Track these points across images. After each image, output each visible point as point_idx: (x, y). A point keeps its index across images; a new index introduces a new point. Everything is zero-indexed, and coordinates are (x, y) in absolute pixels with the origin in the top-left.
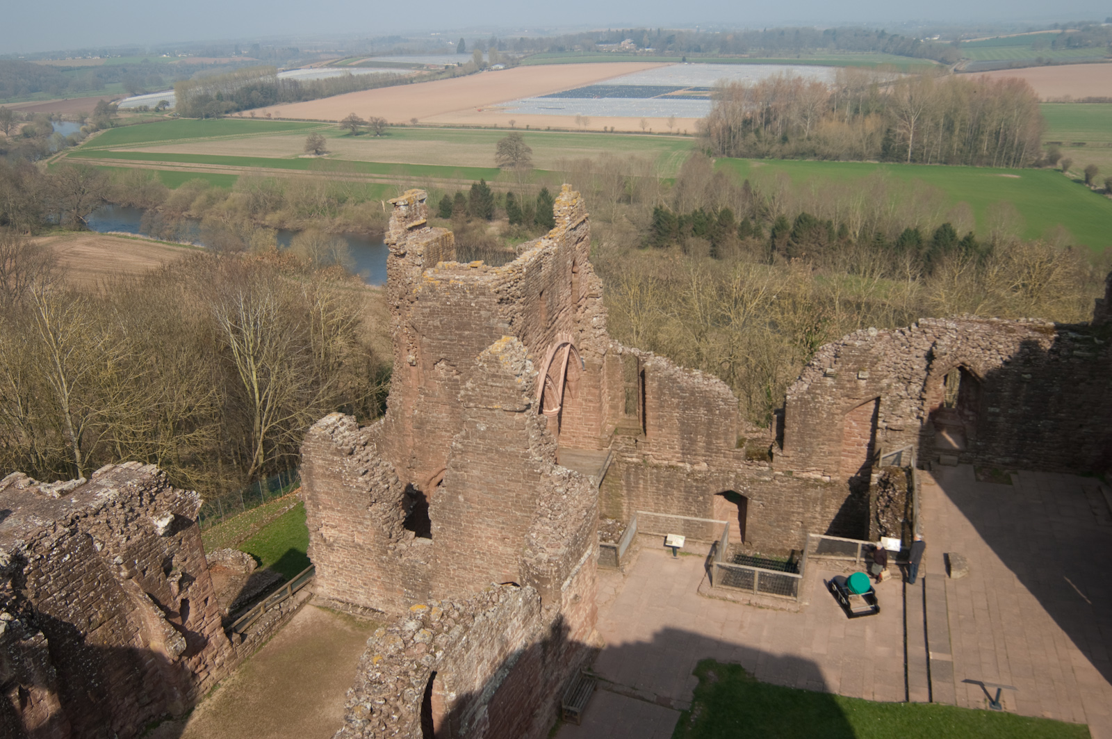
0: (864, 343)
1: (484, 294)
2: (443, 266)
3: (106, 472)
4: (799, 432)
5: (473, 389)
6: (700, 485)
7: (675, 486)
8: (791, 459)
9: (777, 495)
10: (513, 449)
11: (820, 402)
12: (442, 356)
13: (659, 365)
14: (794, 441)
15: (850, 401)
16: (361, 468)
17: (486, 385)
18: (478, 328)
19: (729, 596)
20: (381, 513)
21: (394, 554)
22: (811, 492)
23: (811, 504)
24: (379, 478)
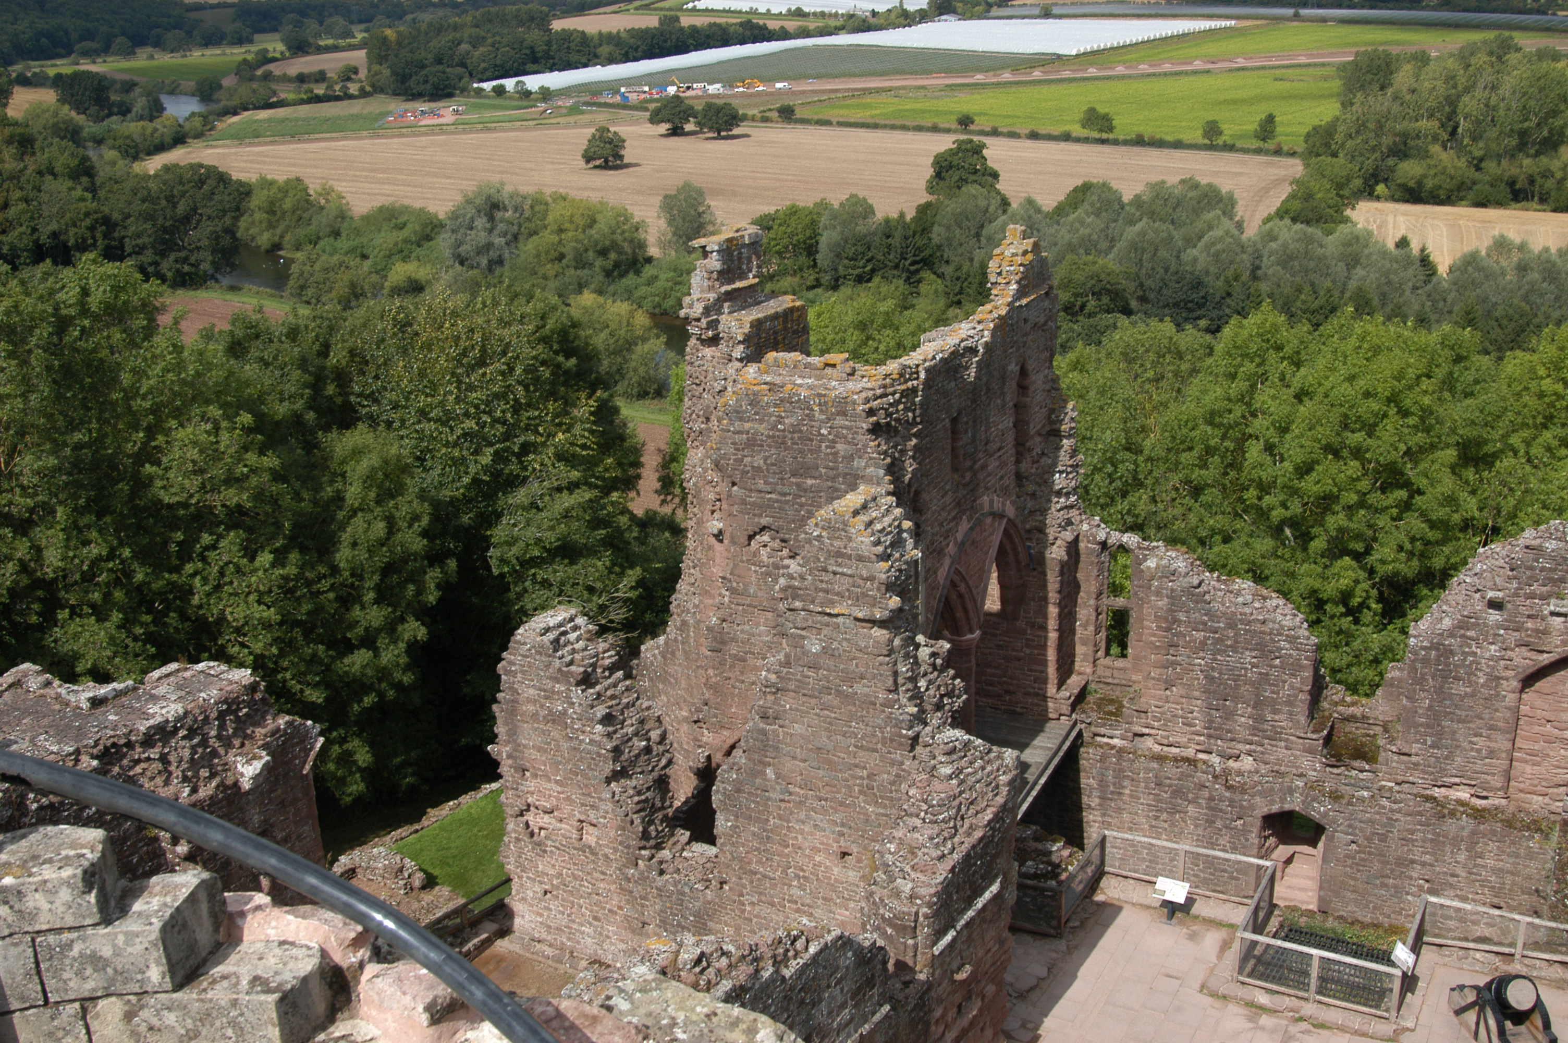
0: (1561, 544)
1: (844, 414)
2: (776, 360)
3: (168, 675)
4: (1430, 707)
5: (802, 578)
6: (1237, 797)
7: (1190, 796)
8: (1414, 759)
9: (1384, 826)
10: (867, 690)
11: (1474, 654)
12: (764, 521)
13: (1172, 568)
14: (1422, 725)
15: (1534, 655)
16: (600, 707)
17: (825, 570)
18: (831, 473)
19: (1263, 999)
20: (631, 792)
21: (650, 869)
22: (1451, 826)
23: (1448, 849)
24: (630, 730)
